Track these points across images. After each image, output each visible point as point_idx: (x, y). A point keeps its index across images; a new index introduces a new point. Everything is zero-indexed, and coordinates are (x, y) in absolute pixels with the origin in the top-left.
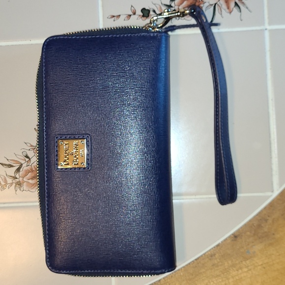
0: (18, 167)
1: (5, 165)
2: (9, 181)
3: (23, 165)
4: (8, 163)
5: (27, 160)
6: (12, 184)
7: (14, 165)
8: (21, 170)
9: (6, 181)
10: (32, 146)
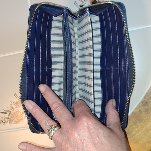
0: (9, 113)
1: (3, 113)
2: (7, 120)
3: (11, 112)
4: (4, 112)
5: (13, 109)
6: (8, 121)
7: (7, 112)
8: (11, 114)
9: (5, 120)
10: (14, 103)
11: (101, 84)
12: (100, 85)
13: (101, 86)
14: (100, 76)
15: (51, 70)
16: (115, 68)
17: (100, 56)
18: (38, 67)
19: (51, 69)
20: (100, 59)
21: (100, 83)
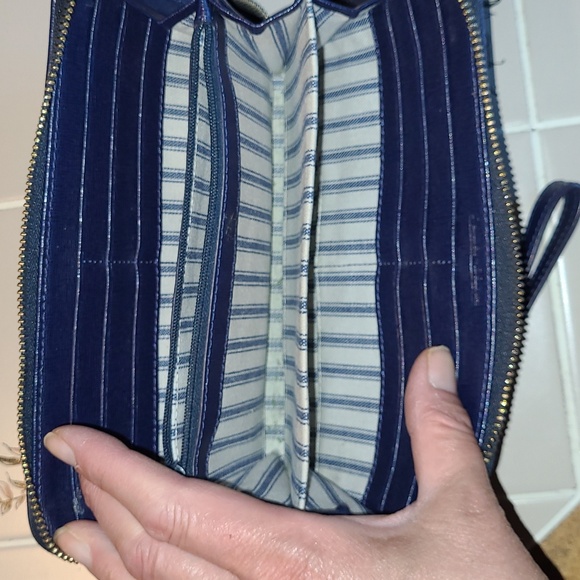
11: (376, 338)
12: (372, 342)
13: (377, 346)
14: (374, 301)
15: (159, 268)
16: (439, 262)
17: (375, 210)
18: (93, 249)
19: (159, 262)
20: (375, 223)
21: (376, 332)
